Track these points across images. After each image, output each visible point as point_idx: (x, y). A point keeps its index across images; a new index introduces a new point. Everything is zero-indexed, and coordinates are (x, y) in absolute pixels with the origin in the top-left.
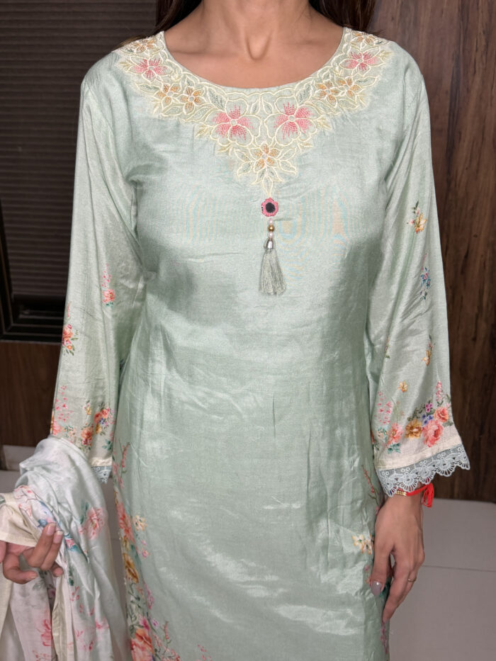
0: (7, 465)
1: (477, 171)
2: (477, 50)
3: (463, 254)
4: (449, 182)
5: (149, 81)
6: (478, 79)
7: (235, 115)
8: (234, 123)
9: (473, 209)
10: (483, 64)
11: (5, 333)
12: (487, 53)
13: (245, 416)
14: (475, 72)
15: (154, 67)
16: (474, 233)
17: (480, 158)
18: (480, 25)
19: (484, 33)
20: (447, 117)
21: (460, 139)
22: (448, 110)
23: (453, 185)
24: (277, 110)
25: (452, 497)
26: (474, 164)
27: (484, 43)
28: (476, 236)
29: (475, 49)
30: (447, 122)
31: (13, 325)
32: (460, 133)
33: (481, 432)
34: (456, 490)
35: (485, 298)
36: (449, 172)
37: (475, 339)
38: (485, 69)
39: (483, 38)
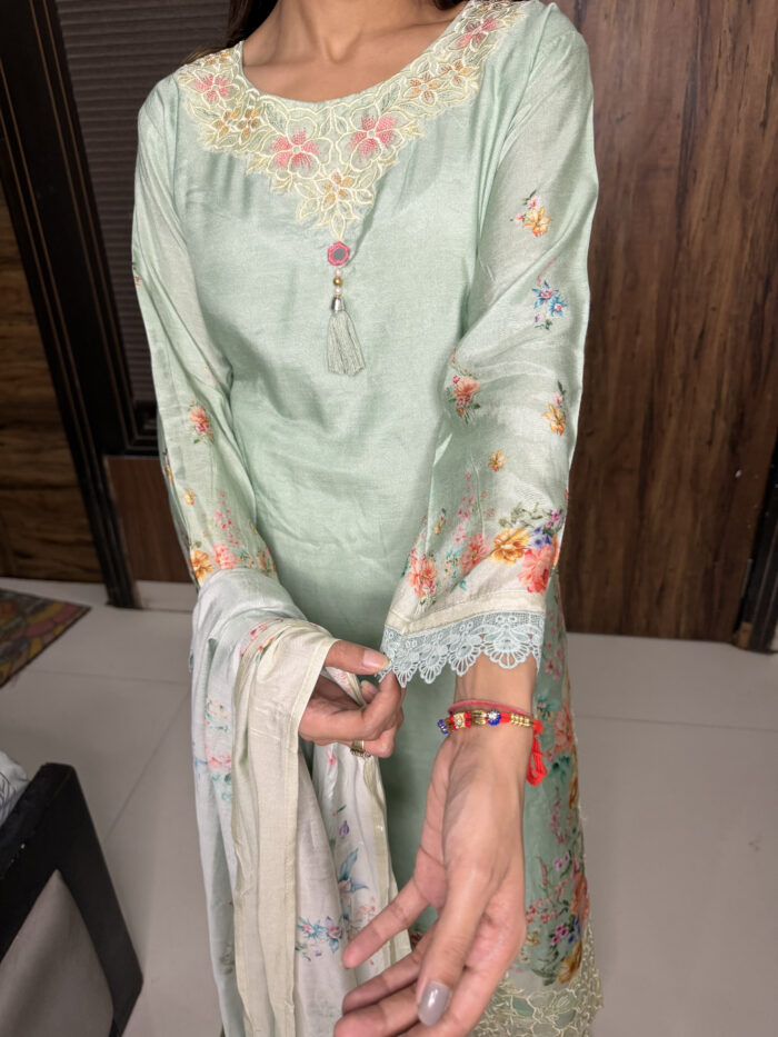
0: (143, 604)
1: (718, 222)
2: (720, 56)
3: (697, 332)
4: (679, 239)
5: (208, 105)
6: (721, 96)
7: (299, 139)
8: (298, 149)
9: (710, 273)
10: (728, 74)
11: (129, 447)
12: (734, 59)
13: (346, 545)
14: (717, 86)
15: (220, 87)
16: (712, 305)
17: (721, 205)
18: (725, 19)
19: (730, 30)
20: (678, 151)
21: (695, 180)
22: (679, 142)
23: (685, 241)
24: (353, 126)
25: (677, 636)
26: (714, 213)
27: (730, 44)
28: (714, 309)
29: (717, 53)
30: (678, 157)
31: (138, 437)
32: (695, 172)
33: (716, 558)
34: (683, 628)
35: (725, 390)
36: (679, 225)
37: (710, 443)
38: (731, 82)
39: (729, 36)
